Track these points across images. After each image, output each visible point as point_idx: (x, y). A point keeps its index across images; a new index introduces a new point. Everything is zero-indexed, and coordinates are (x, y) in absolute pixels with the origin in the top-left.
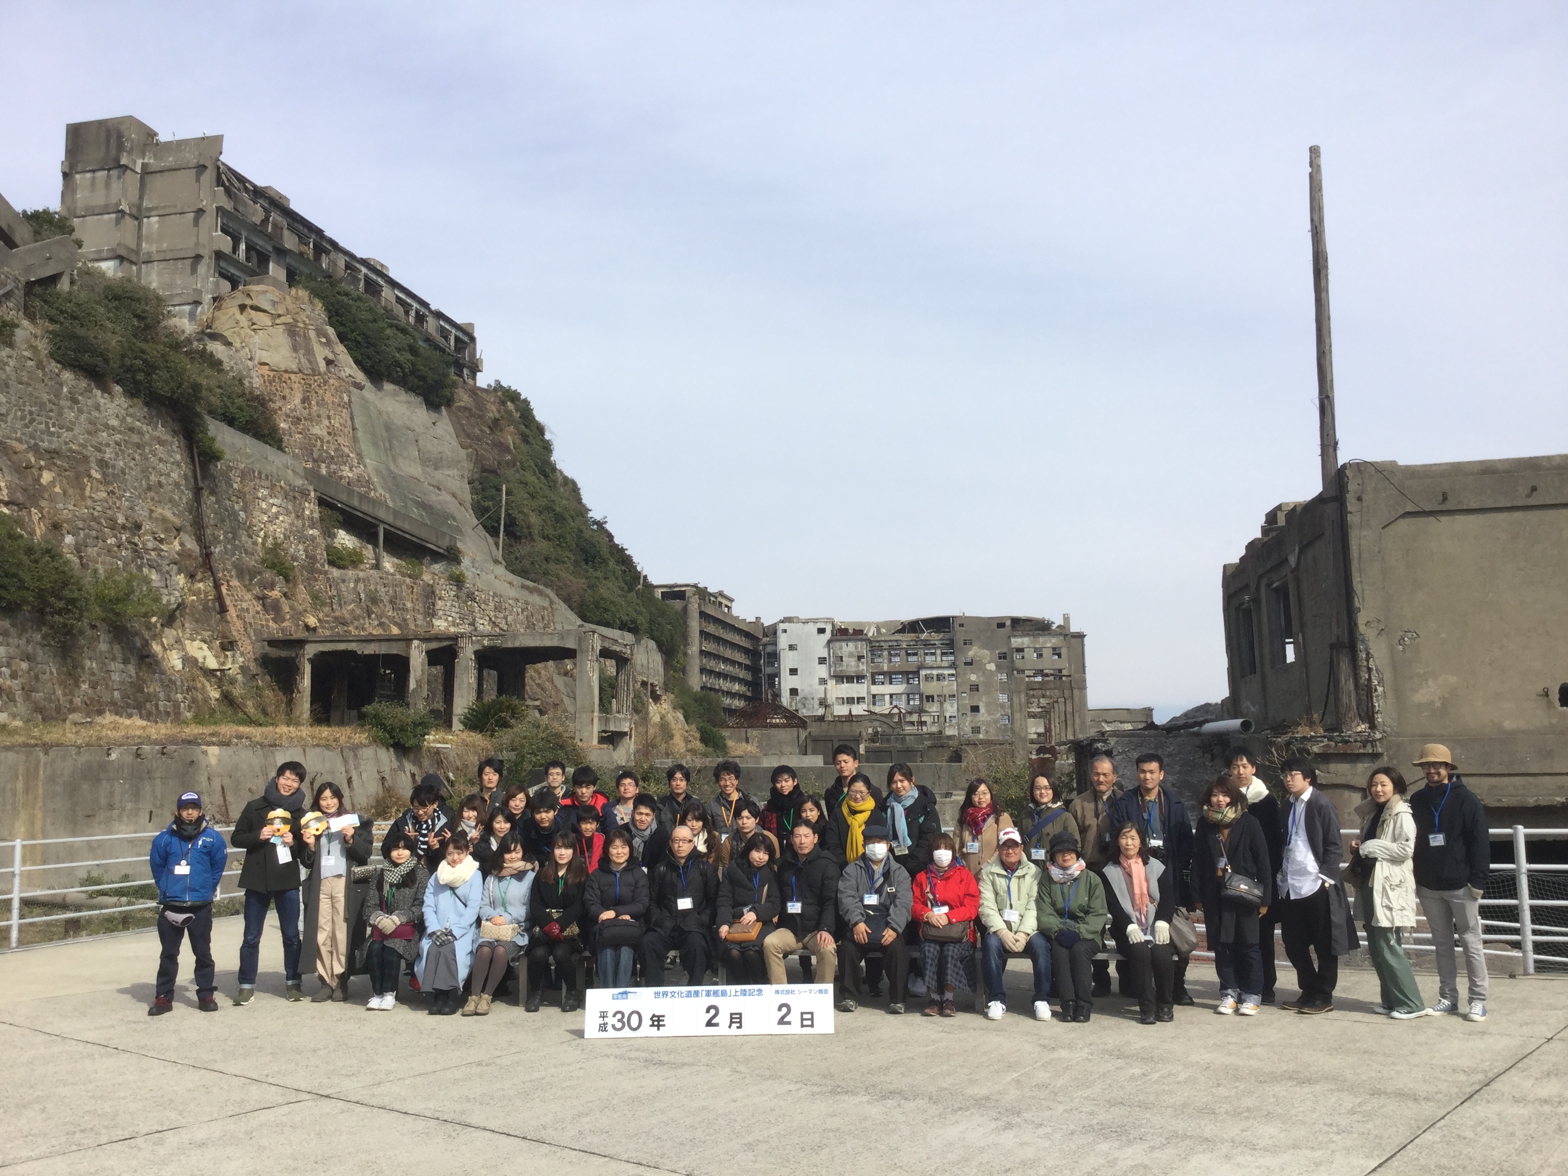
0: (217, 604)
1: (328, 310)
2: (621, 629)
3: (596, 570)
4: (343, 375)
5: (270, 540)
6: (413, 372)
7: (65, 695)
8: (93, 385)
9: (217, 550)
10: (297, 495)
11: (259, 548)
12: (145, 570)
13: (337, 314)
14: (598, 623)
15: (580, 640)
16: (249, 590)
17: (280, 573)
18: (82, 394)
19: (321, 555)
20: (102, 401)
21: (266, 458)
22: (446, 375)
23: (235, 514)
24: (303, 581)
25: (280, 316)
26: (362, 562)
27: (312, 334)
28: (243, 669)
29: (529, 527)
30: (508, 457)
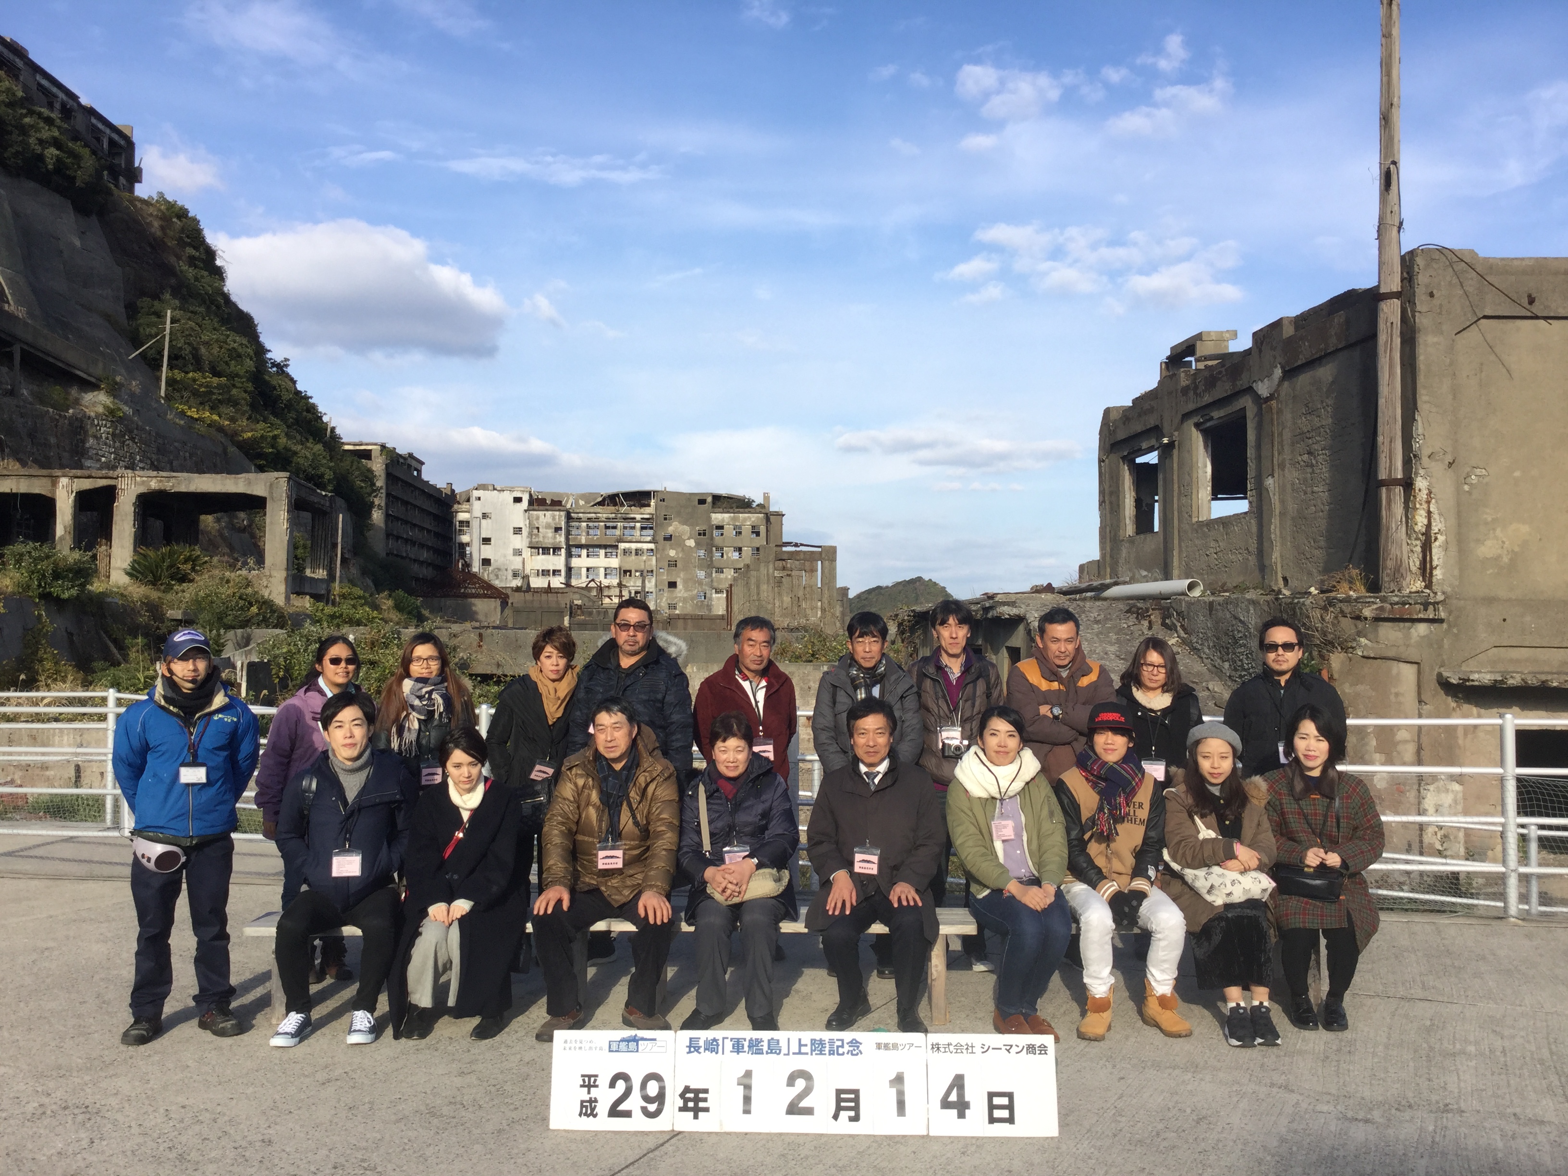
6: (58, 171)
15: (271, 485)
30: (173, 281)
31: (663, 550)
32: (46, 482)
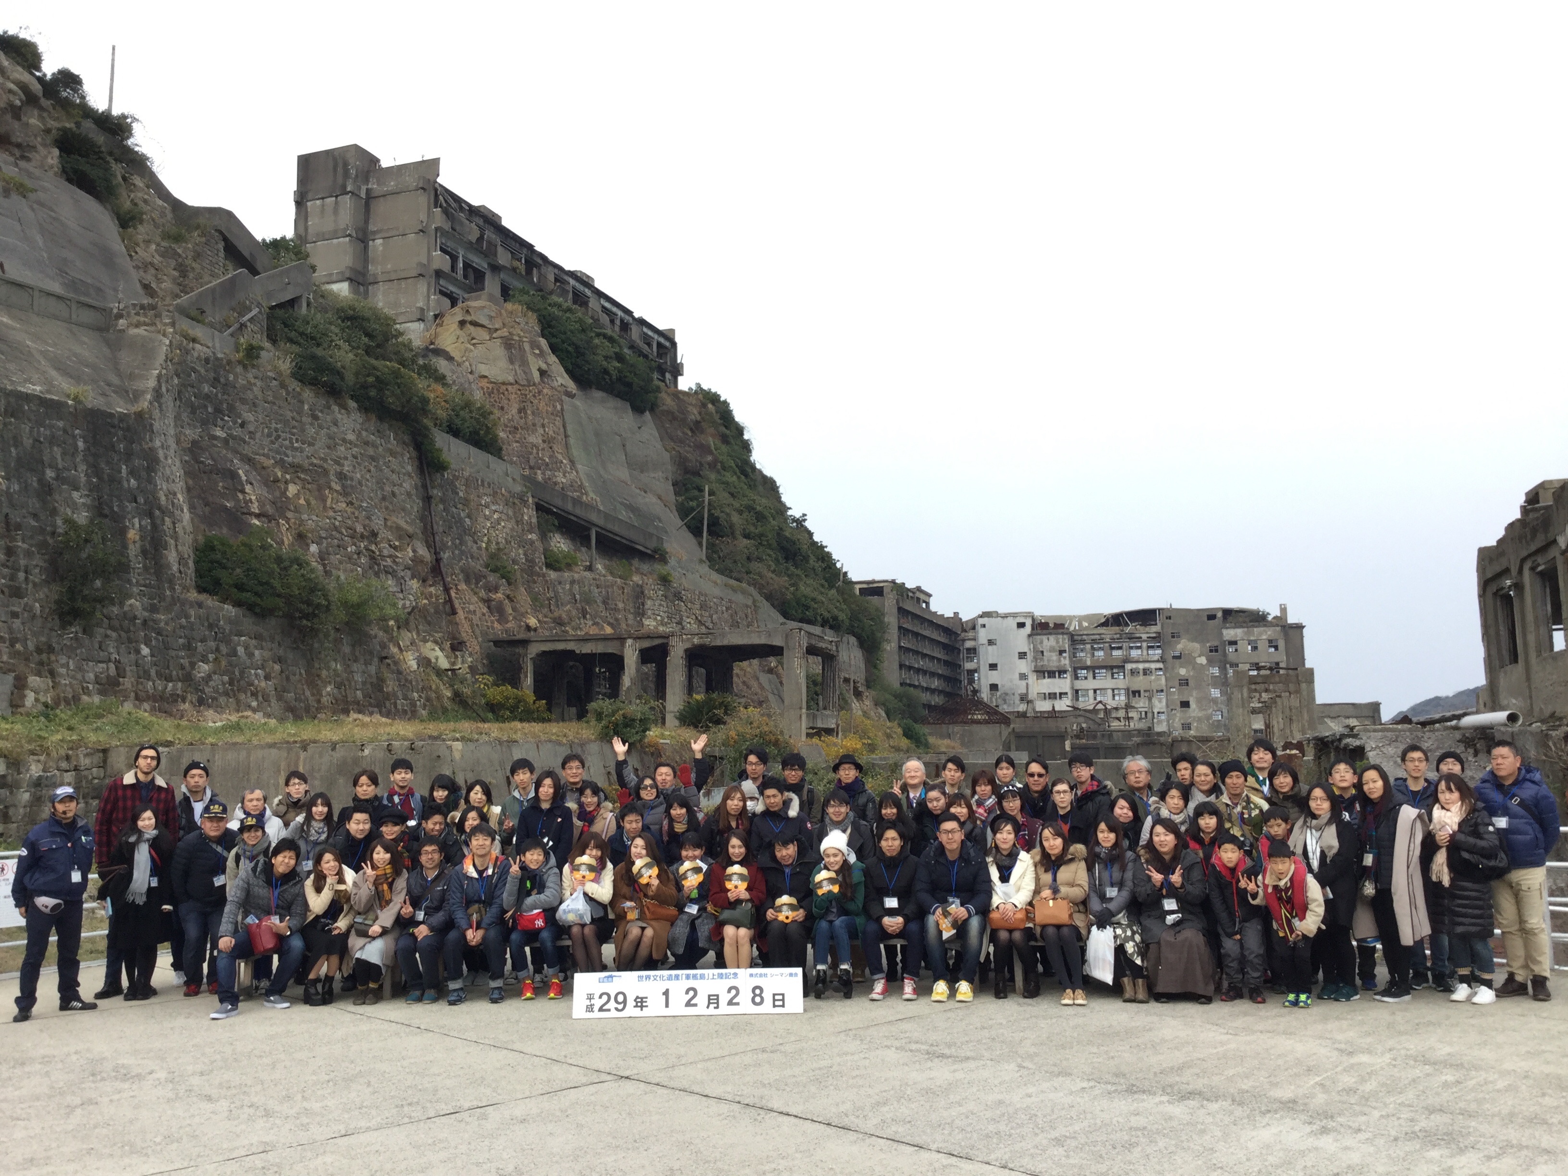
0: (448, 607)
1: (539, 320)
2: (822, 626)
3: (797, 568)
4: (555, 384)
5: (493, 546)
6: (619, 379)
7: (313, 695)
8: (331, 402)
9: (446, 555)
10: (516, 501)
11: (484, 553)
12: (383, 576)
13: (550, 326)
14: (801, 621)
15: (787, 636)
16: (475, 593)
17: (503, 577)
18: (321, 411)
19: (540, 559)
20: (339, 416)
21: (488, 467)
22: (652, 380)
23: (460, 521)
24: (523, 584)
25: (496, 330)
26: (577, 565)
27: (527, 347)
28: (473, 669)
29: (732, 526)
30: (710, 458)
31: (1173, 668)
32: (617, 643)
